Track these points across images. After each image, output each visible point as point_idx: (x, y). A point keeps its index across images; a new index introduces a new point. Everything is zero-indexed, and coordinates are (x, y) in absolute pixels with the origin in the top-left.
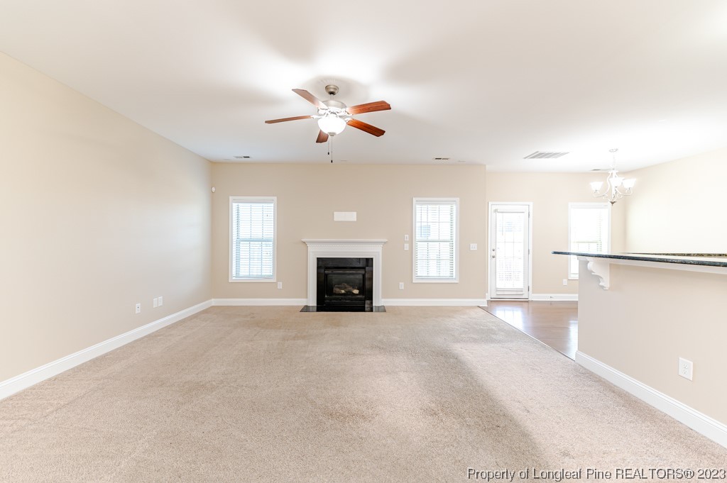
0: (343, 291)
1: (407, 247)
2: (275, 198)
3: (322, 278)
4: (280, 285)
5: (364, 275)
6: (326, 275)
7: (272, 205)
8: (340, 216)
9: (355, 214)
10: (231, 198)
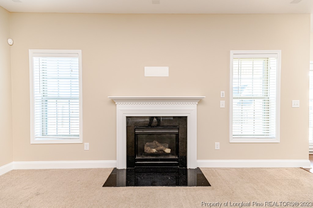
0: (154, 150)
1: (223, 104)
2: (80, 52)
3: (132, 138)
4: (87, 146)
5: (177, 135)
6: (136, 135)
7: (77, 59)
8: (151, 71)
9: (167, 69)
10: (31, 51)
